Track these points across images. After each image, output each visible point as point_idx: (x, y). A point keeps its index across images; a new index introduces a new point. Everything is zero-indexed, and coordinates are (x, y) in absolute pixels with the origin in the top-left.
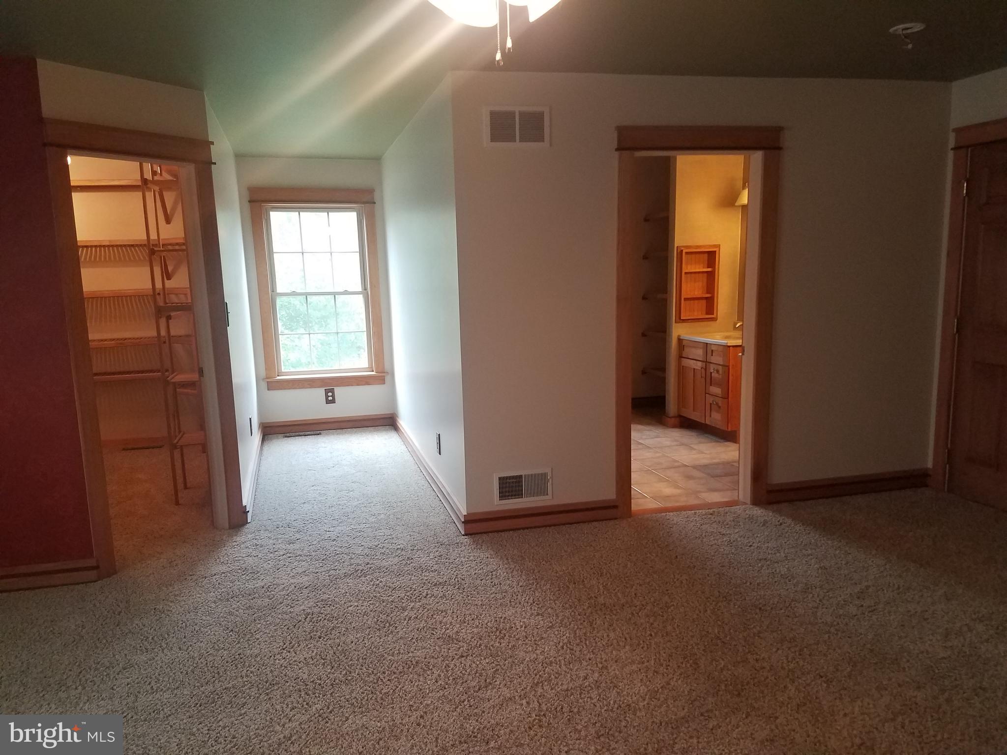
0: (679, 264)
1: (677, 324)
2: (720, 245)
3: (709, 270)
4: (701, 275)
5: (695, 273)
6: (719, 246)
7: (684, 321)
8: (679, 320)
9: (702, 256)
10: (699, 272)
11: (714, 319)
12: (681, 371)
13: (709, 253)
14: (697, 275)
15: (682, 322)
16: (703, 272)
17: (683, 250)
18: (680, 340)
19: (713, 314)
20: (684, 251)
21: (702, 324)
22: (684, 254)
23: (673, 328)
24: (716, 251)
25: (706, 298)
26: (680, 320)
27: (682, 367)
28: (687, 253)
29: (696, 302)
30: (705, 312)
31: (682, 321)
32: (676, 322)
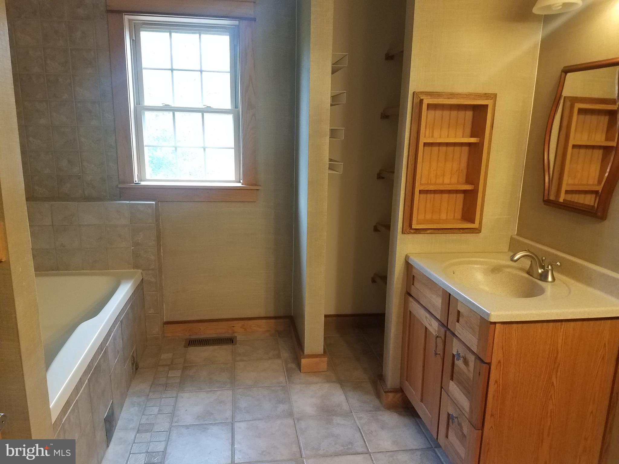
0: (415, 127)
1: (406, 236)
2: (496, 95)
3: (473, 140)
4: (457, 149)
5: (447, 144)
6: (494, 97)
7: (418, 231)
9: (461, 113)
10: (454, 144)
11: (477, 231)
12: (408, 320)
13: (475, 108)
14: (451, 148)
15: (415, 233)
16: (462, 144)
17: (423, 100)
18: (408, 266)
19: (473, 222)
20: (425, 103)
22: (425, 107)
23: (399, 242)
24: (487, 105)
25: (465, 192)
26: (409, 229)
27: (409, 313)
28: (429, 106)
29: (446, 196)
30: (460, 217)
31: (413, 231)
32: (403, 233)
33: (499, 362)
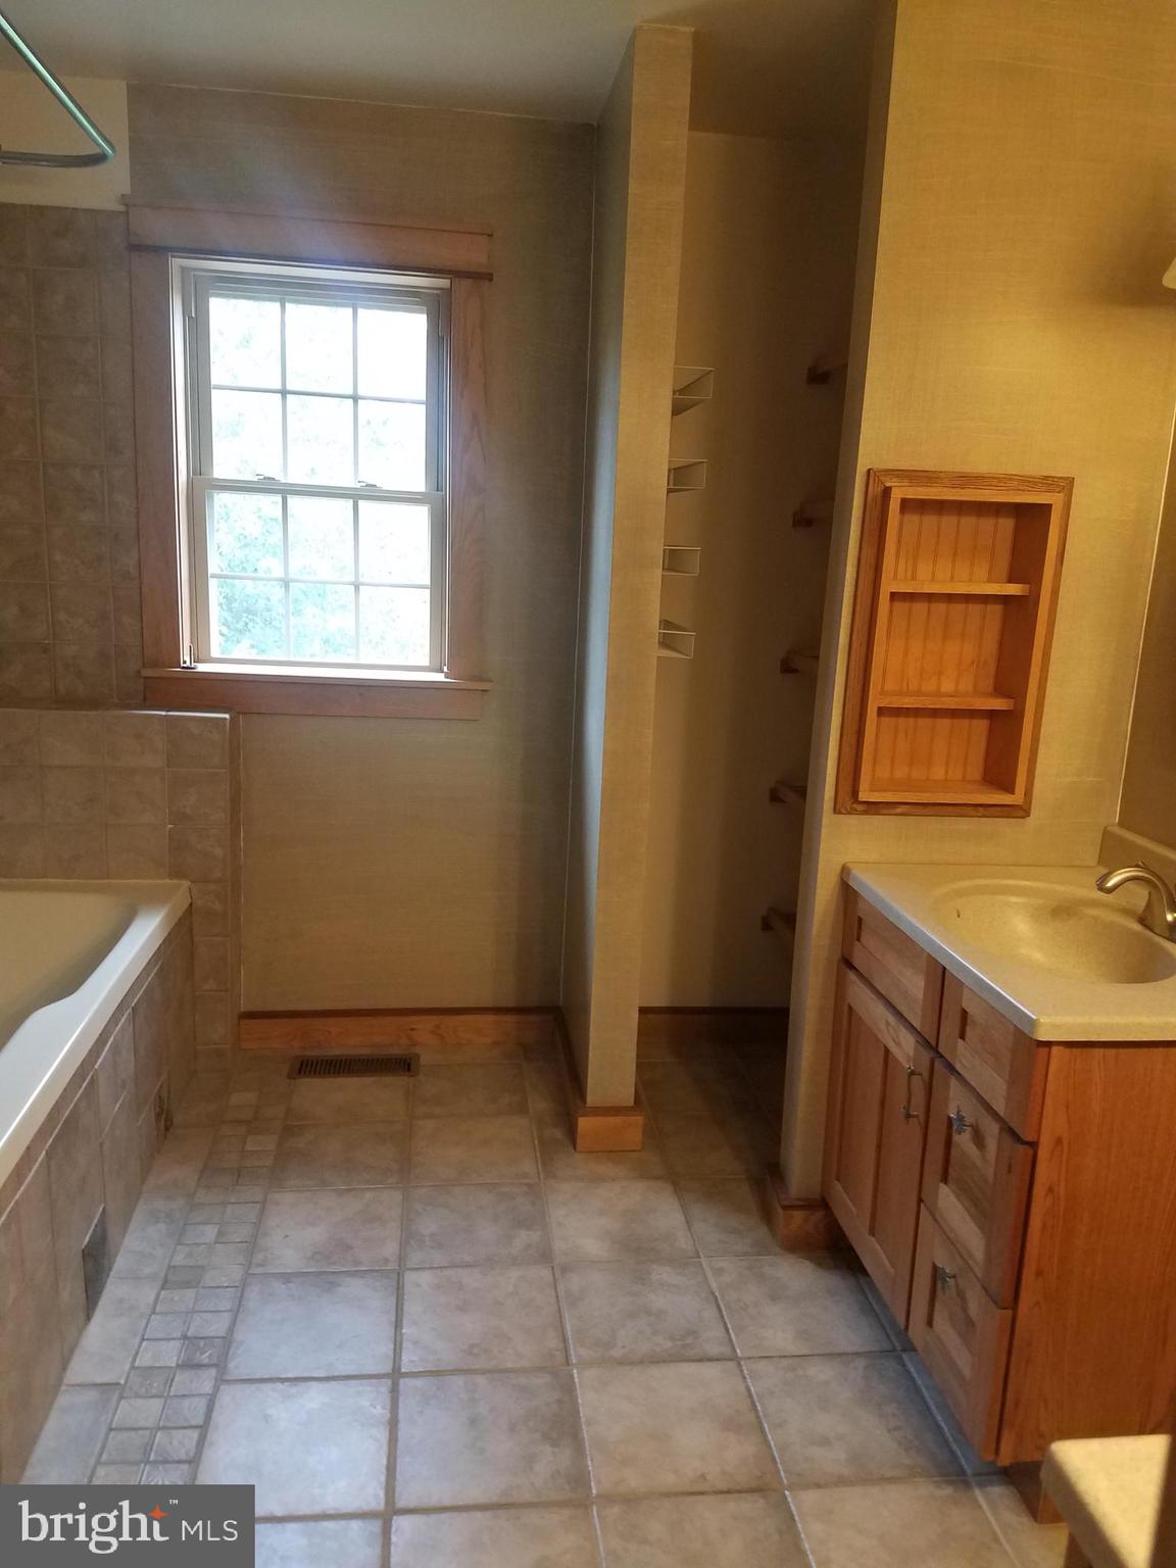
0: (869, 552)
1: (842, 820)
2: (1071, 481)
3: (1013, 589)
4: (975, 609)
5: (950, 598)
6: (1066, 485)
7: (873, 808)
8: (848, 805)
9: (987, 524)
10: (968, 598)
11: (1021, 811)
12: (844, 1026)
13: (1020, 511)
14: (960, 607)
15: (865, 813)
16: (987, 599)
17: (890, 488)
18: (848, 894)
19: (1013, 790)
20: (897, 495)
21: (963, 824)
22: (895, 505)
23: (824, 832)
24: (1049, 506)
25: (991, 715)
26: (851, 800)
27: (846, 1009)
28: (906, 505)
29: (944, 724)
30: (978, 777)
31: (860, 808)
32: (836, 811)
33: (1059, 1141)
